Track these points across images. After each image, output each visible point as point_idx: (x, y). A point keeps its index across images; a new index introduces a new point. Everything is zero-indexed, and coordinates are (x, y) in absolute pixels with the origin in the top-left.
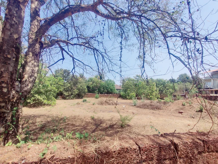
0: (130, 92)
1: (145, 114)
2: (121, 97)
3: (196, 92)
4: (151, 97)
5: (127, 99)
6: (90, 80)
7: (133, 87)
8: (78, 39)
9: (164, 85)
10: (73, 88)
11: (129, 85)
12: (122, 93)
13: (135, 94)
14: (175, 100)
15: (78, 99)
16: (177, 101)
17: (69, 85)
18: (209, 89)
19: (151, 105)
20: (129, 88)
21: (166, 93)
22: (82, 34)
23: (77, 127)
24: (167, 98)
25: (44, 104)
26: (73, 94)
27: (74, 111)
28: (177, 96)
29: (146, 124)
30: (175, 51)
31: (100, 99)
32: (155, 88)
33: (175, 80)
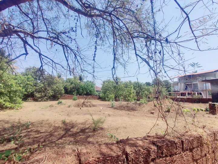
0: (108, 94)
1: (121, 116)
2: (101, 99)
3: (166, 94)
4: (129, 99)
5: (106, 101)
6: (68, 81)
7: (112, 89)
8: (48, 33)
9: (140, 88)
10: (48, 88)
11: (108, 87)
12: (101, 95)
13: (114, 96)
14: (149, 101)
15: (53, 101)
16: (150, 103)
17: (42, 85)
18: (176, 91)
19: (127, 107)
20: (109, 90)
21: (142, 95)
22: (54, 29)
23: (41, 134)
24: (142, 100)
25: (7, 108)
26: (47, 95)
27: (43, 114)
28: (151, 98)
29: (119, 126)
30: (141, 52)
31: (78, 101)
32: (133, 90)
33: (150, 83)
